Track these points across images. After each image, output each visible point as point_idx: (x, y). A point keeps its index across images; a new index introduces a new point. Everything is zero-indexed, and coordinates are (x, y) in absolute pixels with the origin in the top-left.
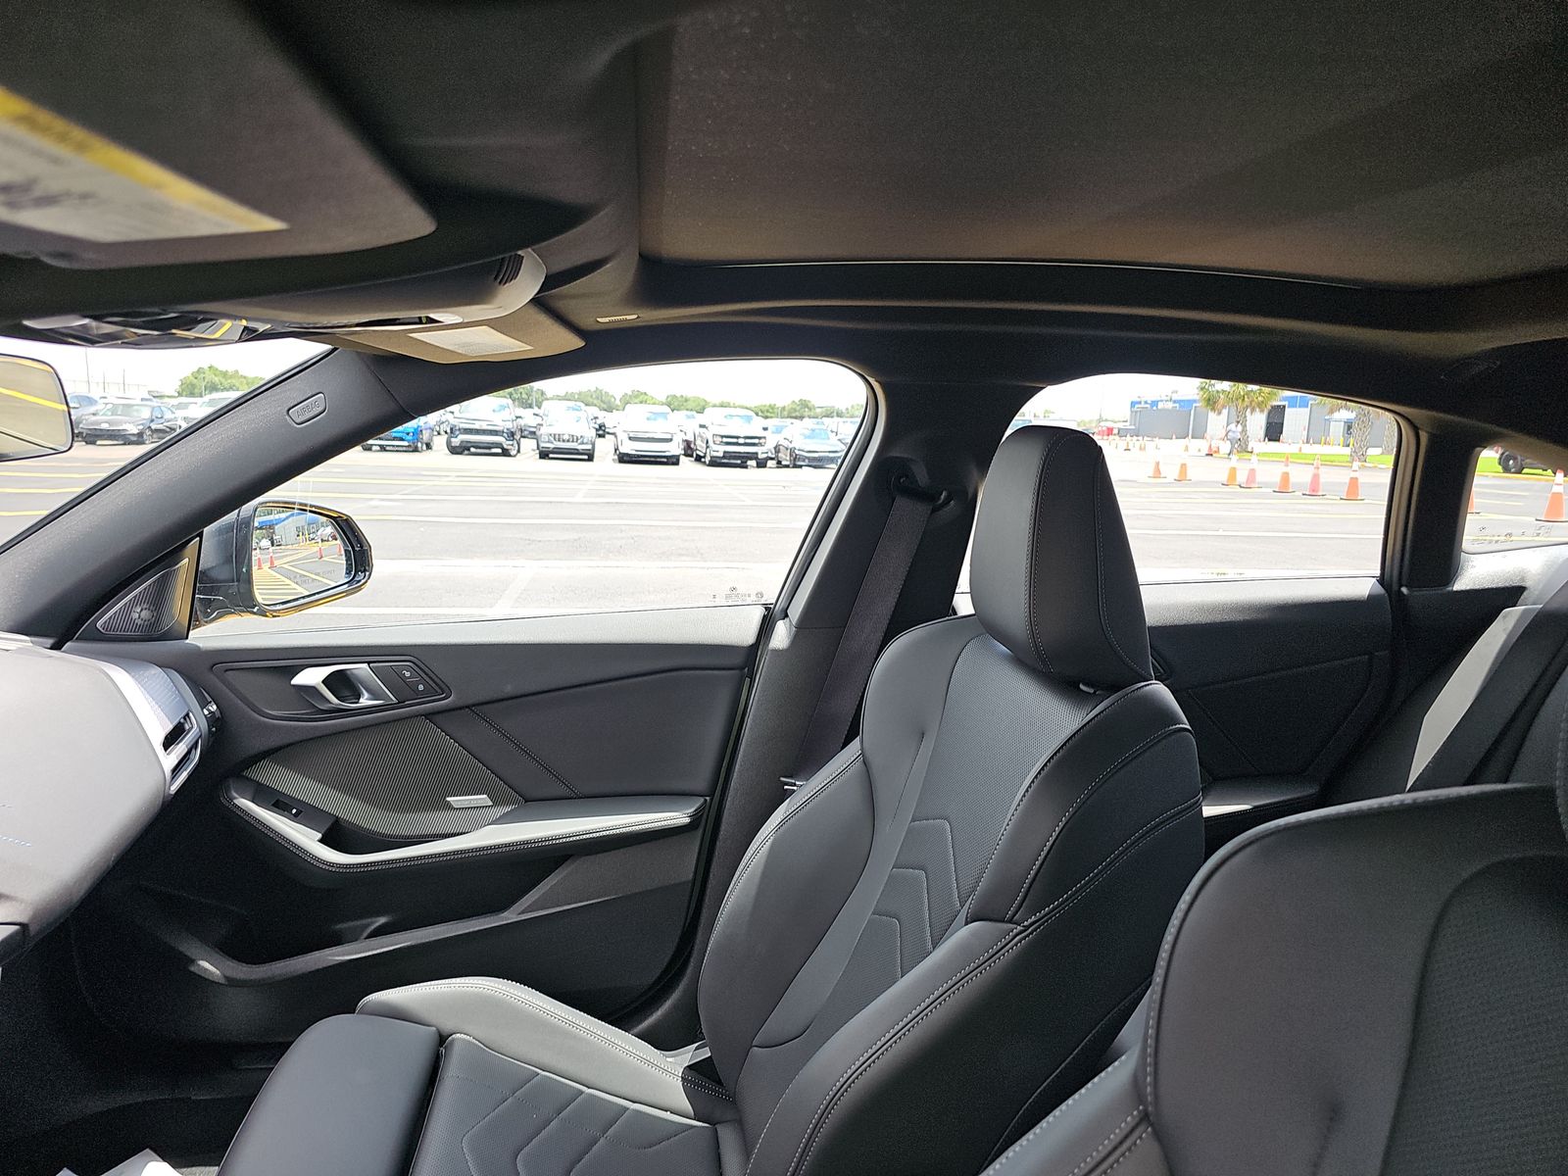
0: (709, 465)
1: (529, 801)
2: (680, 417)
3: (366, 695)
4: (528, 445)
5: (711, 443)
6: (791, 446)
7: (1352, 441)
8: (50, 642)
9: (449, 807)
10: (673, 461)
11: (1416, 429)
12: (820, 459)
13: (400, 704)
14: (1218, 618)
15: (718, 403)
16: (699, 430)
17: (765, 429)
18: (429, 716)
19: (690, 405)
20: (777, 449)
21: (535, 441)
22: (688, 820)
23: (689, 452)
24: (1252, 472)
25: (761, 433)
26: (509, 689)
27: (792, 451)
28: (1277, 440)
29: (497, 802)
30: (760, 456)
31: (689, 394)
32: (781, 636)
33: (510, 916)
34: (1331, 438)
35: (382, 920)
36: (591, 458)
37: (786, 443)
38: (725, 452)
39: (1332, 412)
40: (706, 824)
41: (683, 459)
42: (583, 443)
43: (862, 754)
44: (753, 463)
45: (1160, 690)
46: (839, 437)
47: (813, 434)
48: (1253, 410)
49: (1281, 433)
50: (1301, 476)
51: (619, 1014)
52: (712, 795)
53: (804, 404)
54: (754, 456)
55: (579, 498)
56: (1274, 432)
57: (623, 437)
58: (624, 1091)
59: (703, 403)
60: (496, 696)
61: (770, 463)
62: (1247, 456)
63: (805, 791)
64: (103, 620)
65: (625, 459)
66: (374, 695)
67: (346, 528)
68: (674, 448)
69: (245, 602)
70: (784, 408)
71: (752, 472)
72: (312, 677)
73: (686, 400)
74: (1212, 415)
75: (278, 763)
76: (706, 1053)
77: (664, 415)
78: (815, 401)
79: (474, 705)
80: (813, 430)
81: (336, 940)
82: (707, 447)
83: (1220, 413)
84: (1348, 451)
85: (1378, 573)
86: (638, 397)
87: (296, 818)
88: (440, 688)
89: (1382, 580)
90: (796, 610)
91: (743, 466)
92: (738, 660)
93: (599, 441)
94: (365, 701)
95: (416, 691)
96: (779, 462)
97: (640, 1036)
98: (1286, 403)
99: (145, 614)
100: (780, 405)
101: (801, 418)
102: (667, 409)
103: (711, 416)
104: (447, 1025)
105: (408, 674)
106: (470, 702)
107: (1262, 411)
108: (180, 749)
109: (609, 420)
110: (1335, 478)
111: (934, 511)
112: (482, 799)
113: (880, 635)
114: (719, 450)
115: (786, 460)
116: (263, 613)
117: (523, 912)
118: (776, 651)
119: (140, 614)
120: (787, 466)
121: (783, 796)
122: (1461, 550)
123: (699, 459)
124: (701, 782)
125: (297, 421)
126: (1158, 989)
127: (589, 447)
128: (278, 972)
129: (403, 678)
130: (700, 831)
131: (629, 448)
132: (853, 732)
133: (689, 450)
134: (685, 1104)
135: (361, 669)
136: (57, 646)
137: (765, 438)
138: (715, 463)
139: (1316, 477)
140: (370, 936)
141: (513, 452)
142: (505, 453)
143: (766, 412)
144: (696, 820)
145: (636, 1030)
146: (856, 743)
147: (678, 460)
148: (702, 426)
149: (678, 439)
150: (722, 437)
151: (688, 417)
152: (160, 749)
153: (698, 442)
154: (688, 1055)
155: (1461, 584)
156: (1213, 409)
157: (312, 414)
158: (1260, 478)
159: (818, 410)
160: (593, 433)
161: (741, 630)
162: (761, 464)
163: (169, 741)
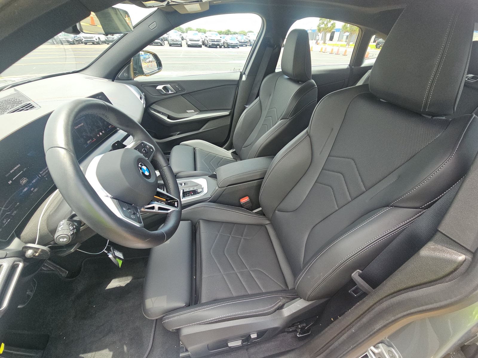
0: (209, 47)
1: (201, 111)
2: (200, 34)
3: (170, 91)
4: (166, 42)
5: (209, 41)
6: (227, 42)
7: (347, 40)
8: (111, 80)
9: (187, 112)
10: (200, 46)
11: (362, 31)
12: (234, 46)
13: (177, 93)
14: (321, 73)
15: (208, 30)
16: (205, 38)
17: (221, 37)
18: (182, 95)
19: (202, 31)
20: (224, 43)
21: (167, 41)
22: (229, 114)
23: (204, 44)
24: (326, 49)
25: (220, 39)
26: (196, 90)
27: (227, 43)
28: (332, 41)
29: (195, 111)
30: (220, 45)
31: (201, 28)
32: (244, 78)
33: (201, 131)
34: (343, 40)
35: (179, 133)
36: (181, 46)
37: (226, 41)
38: (212, 44)
39: (344, 33)
40: (232, 115)
41: (202, 46)
42: (179, 42)
43: (260, 99)
44: (218, 47)
45: (313, 81)
46: (238, 39)
47: (232, 39)
48: (328, 33)
49: (333, 39)
50: (335, 50)
51: (221, 146)
52: (232, 109)
53: (229, 31)
54: (218, 45)
55: (181, 56)
56: (331, 39)
57: (188, 40)
58: (223, 155)
59: (205, 30)
60: (193, 91)
61: (223, 47)
62: (325, 44)
63: (248, 107)
64: (120, 75)
65: (189, 46)
66: (172, 91)
67: (155, 56)
68: (200, 43)
69: (142, 73)
70: (224, 32)
71: (218, 50)
72: (160, 87)
73: (201, 30)
74: (319, 34)
75: (156, 104)
76: (235, 150)
77: (197, 34)
78: (231, 30)
79: (190, 93)
80: (232, 38)
81: (172, 136)
82: (208, 42)
83: (321, 33)
84: (346, 43)
85: (349, 64)
86: (189, 29)
87: (162, 114)
88: (183, 90)
89: (349, 65)
90: (247, 73)
91: (216, 48)
92: (236, 83)
93: (182, 41)
94: (170, 92)
95: (179, 90)
96: (224, 46)
97: (224, 148)
98: (335, 31)
99: (127, 75)
100: (223, 31)
101: (228, 34)
102: (197, 32)
103: (208, 34)
104: (195, 147)
105: (177, 87)
106: (189, 92)
107: (330, 33)
108: (143, 100)
109: (184, 35)
110: (342, 50)
111: (274, 50)
112: (193, 111)
113: (262, 77)
114: (211, 43)
115: (225, 45)
116: (145, 75)
117: (202, 130)
118: (243, 81)
119: (126, 75)
120: (226, 48)
121: (245, 108)
122: (364, 58)
123: (206, 46)
124: (230, 107)
125: (151, 29)
126: (310, 125)
127: (180, 43)
128: (164, 141)
129: (176, 87)
130: (230, 116)
131: (189, 43)
132: (258, 95)
133: (204, 43)
134: (232, 157)
135: (169, 86)
136: (113, 81)
137: (221, 40)
138: (210, 47)
139: (338, 50)
140: (178, 135)
141: (163, 45)
142: (161, 45)
143: (220, 33)
144: (230, 113)
145: (224, 147)
146: (258, 97)
147: (201, 46)
148: (206, 37)
149: (201, 40)
150: (211, 40)
151: (202, 34)
152: (140, 100)
153: (206, 41)
154: (231, 151)
155: (363, 65)
156: (320, 32)
157: (154, 27)
158: (327, 50)
159: (232, 32)
160: (181, 39)
161: (236, 77)
162: (220, 47)
163: (141, 98)
